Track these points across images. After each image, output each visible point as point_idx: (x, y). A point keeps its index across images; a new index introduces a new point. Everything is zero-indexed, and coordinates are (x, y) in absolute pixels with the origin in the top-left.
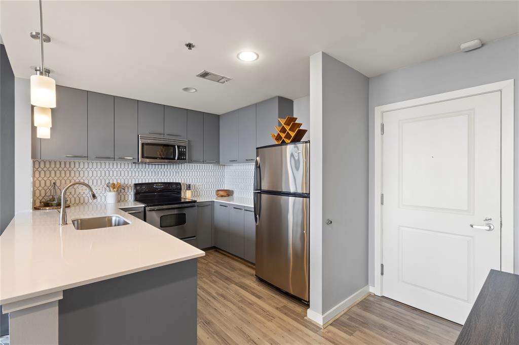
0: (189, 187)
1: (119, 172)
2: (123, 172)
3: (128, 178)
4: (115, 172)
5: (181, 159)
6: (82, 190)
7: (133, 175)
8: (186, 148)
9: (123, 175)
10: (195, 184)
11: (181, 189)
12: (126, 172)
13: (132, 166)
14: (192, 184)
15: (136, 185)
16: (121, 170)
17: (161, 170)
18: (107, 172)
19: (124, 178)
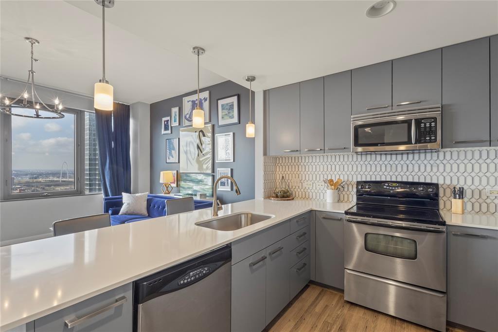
0: (460, 193)
1: (342, 167)
2: (346, 166)
3: (353, 173)
4: (337, 167)
5: (425, 142)
6: (307, 184)
7: (359, 169)
8: (435, 121)
9: (346, 169)
10: (480, 188)
11: (437, 195)
12: (350, 166)
13: (357, 159)
14: (465, 187)
15: (358, 183)
16: (344, 163)
17: (402, 162)
18: (329, 166)
19: (348, 173)
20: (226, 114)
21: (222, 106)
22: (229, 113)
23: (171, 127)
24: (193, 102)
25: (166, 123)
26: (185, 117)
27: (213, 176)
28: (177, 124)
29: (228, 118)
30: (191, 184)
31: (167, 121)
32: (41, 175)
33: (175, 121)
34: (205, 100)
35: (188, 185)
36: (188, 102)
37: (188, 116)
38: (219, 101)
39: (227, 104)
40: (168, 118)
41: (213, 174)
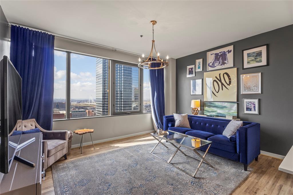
20: (253, 60)
21: (248, 54)
22: (256, 59)
23: (195, 72)
24: (217, 55)
25: (190, 70)
26: (209, 65)
27: (238, 104)
28: (201, 70)
29: (255, 62)
30: (215, 109)
31: (192, 69)
32: (81, 101)
33: (199, 68)
34: (229, 52)
35: (212, 109)
36: (211, 55)
37: (211, 64)
38: (244, 51)
39: (254, 53)
40: (193, 66)
41: (238, 102)
